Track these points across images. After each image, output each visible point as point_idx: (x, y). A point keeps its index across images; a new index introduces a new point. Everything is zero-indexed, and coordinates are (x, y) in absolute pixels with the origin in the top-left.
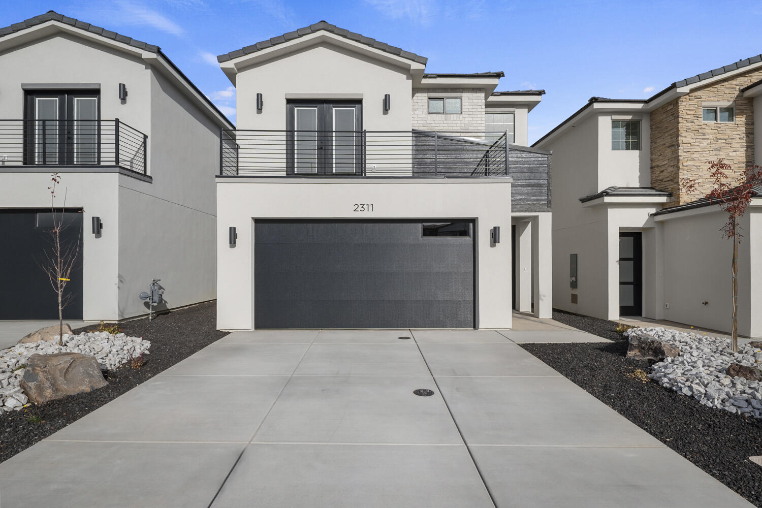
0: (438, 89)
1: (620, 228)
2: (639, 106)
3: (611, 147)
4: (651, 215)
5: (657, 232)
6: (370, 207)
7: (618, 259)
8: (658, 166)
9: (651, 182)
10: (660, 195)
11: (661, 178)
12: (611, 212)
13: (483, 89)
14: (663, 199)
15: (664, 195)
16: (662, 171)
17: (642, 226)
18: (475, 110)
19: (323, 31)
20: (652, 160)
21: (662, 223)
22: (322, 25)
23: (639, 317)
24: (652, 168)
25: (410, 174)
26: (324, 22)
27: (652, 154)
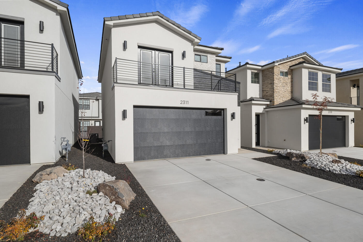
0: (199, 51)
1: (256, 113)
2: (260, 68)
3: (251, 82)
4: (264, 108)
5: (266, 114)
6: (187, 102)
7: (255, 125)
8: (265, 91)
9: (262, 96)
10: (268, 101)
11: (266, 95)
12: (253, 107)
13: (215, 54)
14: (268, 103)
15: (269, 101)
16: (267, 93)
17: (261, 112)
18: (212, 62)
19: (158, 16)
20: (263, 88)
21: (267, 111)
22: (157, 13)
23: (259, 146)
24: (263, 91)
25: (193, 88)
26: (159, 12)
27: (263, 86)
